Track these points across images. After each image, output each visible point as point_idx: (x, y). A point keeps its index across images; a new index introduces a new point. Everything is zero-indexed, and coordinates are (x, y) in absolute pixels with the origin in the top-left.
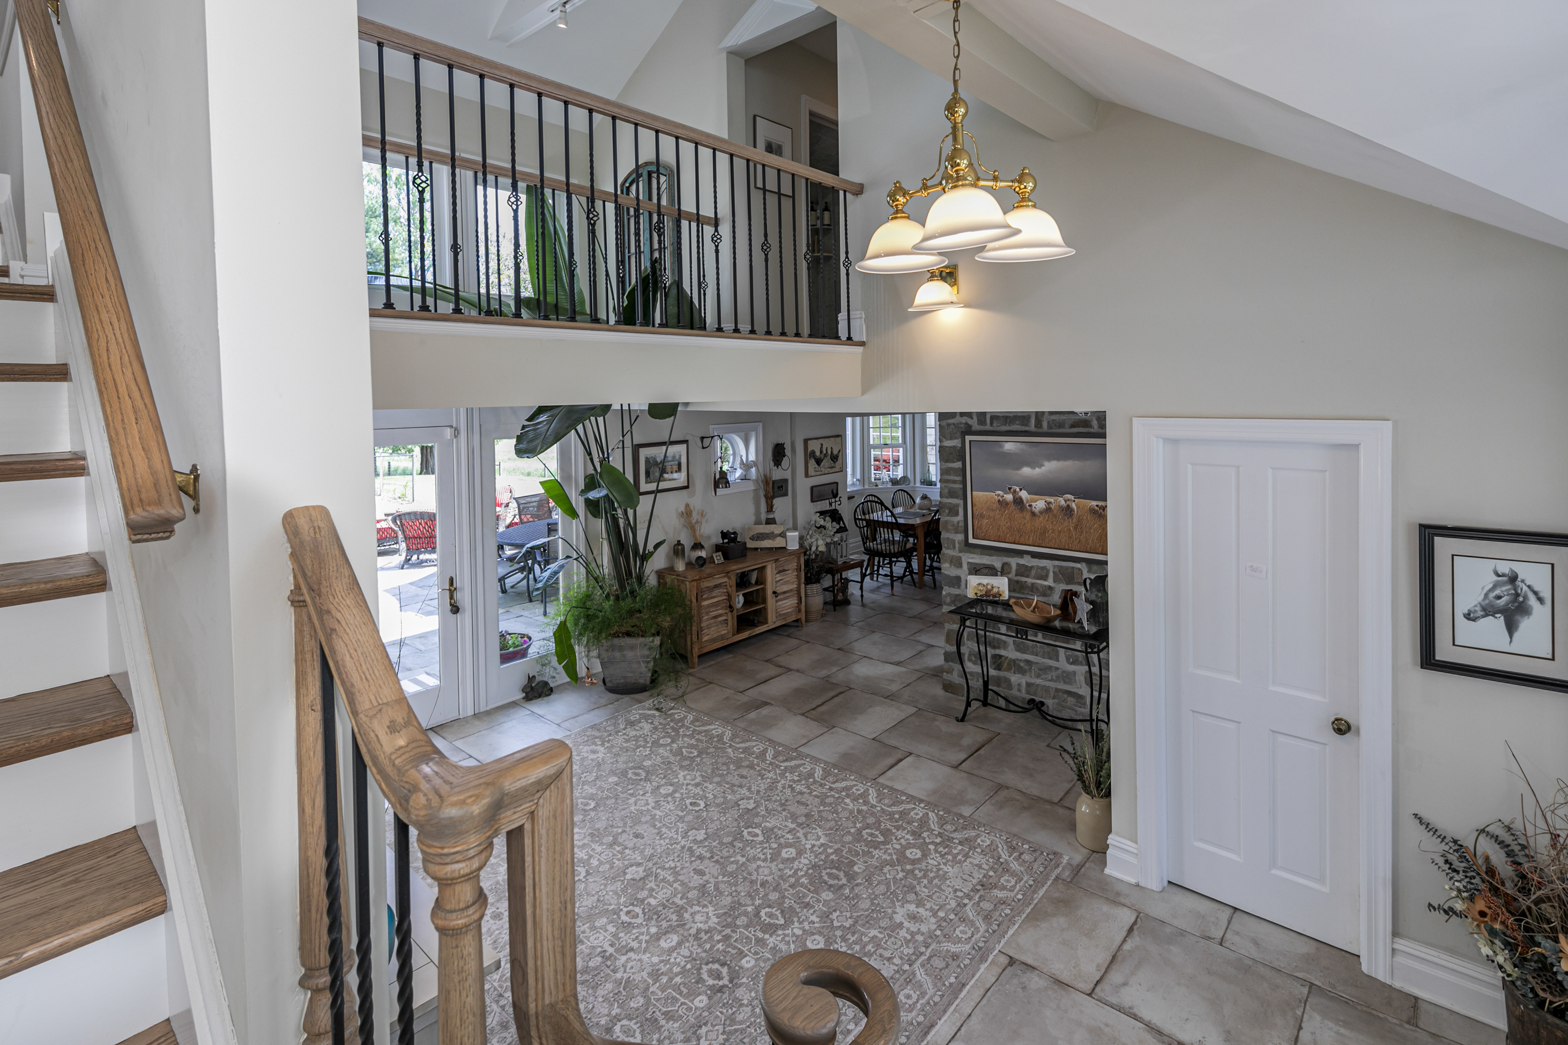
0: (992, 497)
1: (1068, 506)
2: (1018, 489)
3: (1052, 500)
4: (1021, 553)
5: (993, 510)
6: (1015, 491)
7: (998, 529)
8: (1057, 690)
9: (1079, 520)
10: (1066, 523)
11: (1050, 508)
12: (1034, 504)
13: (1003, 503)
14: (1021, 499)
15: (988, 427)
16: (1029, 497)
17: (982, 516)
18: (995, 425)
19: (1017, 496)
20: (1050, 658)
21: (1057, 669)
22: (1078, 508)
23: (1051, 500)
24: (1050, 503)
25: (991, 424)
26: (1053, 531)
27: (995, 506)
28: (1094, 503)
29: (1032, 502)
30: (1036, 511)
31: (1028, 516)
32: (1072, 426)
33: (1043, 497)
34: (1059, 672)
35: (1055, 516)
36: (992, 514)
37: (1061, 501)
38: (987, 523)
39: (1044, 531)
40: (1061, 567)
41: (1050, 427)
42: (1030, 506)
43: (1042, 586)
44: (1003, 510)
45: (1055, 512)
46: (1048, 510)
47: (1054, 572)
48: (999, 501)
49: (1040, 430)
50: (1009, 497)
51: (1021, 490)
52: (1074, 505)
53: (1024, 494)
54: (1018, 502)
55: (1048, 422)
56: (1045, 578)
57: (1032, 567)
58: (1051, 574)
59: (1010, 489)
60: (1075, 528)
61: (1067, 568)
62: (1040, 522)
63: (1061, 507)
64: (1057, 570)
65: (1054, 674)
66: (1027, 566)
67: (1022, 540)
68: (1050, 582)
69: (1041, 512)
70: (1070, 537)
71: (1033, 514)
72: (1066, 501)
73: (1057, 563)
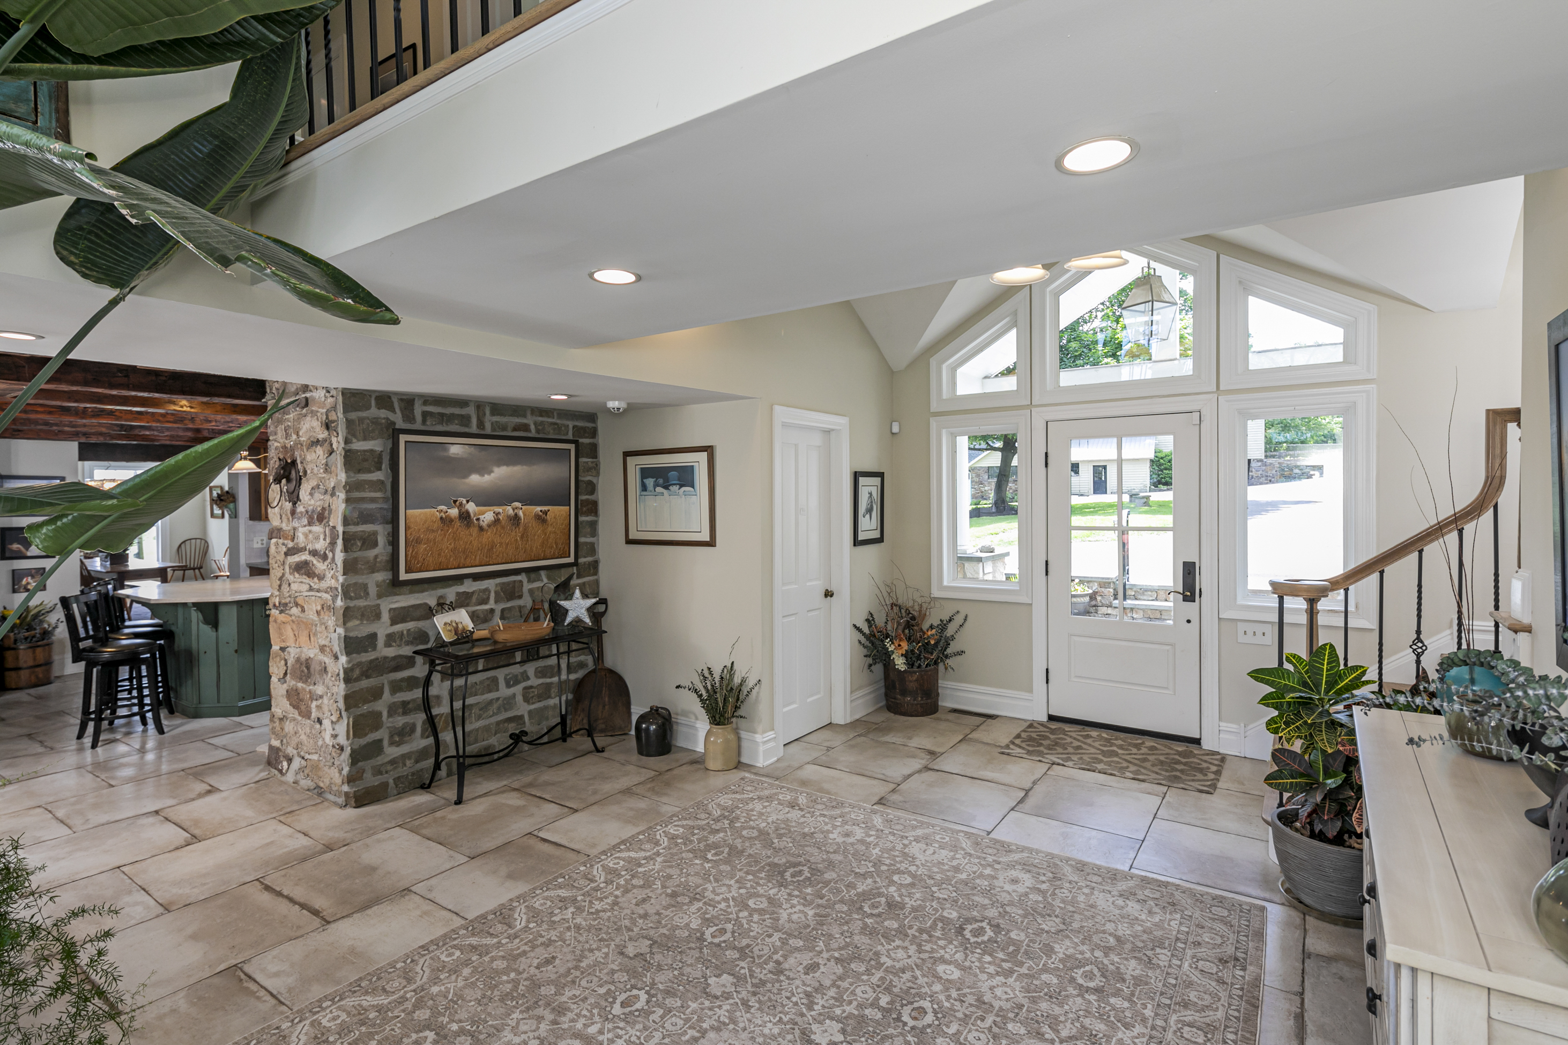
0: (433, 515)
1: (516, 514)
2: (464, 502)
3: (501, 510)
4: (459, 579)
5: (433, 531)
6: (461, 504)
7: (439, 554)
8: (498, 723)
9: (526, 528)
10: (513, 534)
11: (499, 520)
12: (482, 517)
13: (446, 521)
14: (468, 512)
15: (418, 426)
16: (477, 509)
17: (418, 541)
18: (428, 423)
19: (463, 510)
20: (490, 691)
21: (498, 699)
22: (525, 515)
23: (499, 509)
24: (499, 513)
25: (424, 422)
26: (501, 544)
27: (436, 525)
28: (539, 509)
29: (479, 514)
30: (484, 524)
31: (474, 531)
32: (515, 429)
33: (492, 508)
34: (500, 702)
35: (503, 528)
36: (431, 536)
37: (509, 510)
38: (425, 549)
39: (492, 546)
40: (504, 583)
41: (493, 429)
42: (478, 519)
43: (483, 611)
44: (446, 528)
45: (503, 522)
46: (497, 521)
47: (496, 592)
48: (441, 518)
49: (482, 432)
50: (454, 512)
51: (468, 502)
52: (521, 513)
53: (471, 507)
54: (465, 516)
55: (492, 424)
56: (485, 601)
57: (473, 593)
58: (492, 595)
59: (455, 502)
60: (522, 537)
61: (508, 583)
62: (487, 537)
63: (509, 517)
64: (499, 588)
65: (495, 706)
66: (468, 593)
67: (468, 562)
68: (491, 605)
69: (489, 526)
70: (517, 548)
71: (481, 529)
72: (514, 510)
73: (499, 580)
